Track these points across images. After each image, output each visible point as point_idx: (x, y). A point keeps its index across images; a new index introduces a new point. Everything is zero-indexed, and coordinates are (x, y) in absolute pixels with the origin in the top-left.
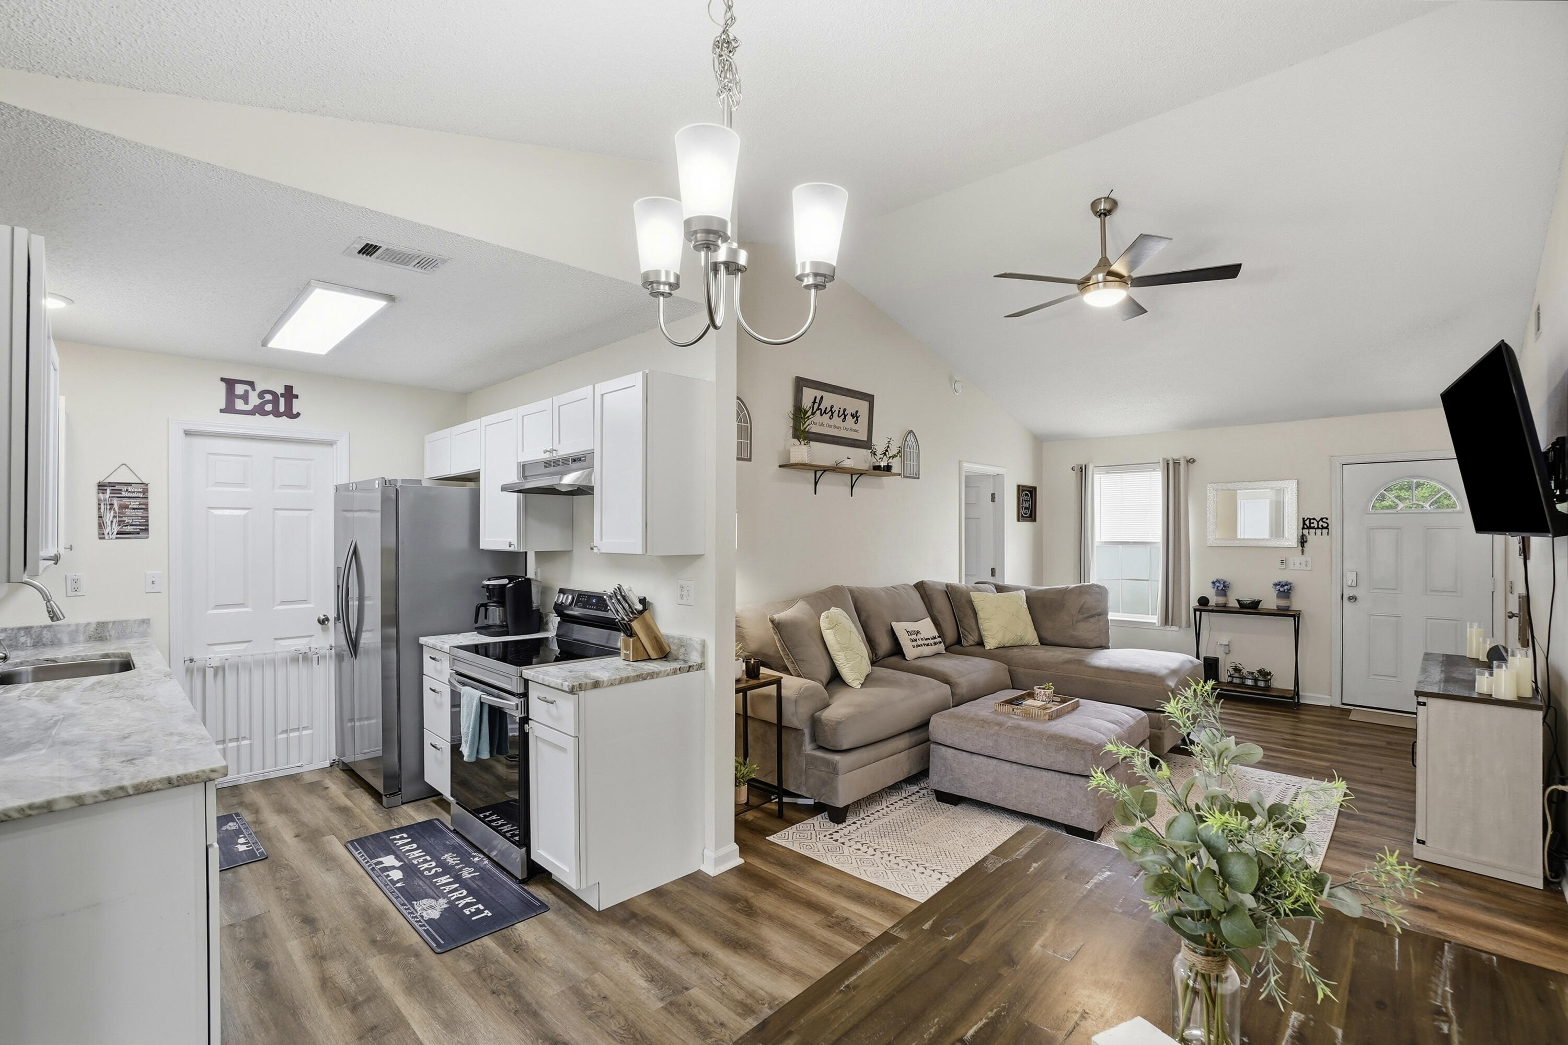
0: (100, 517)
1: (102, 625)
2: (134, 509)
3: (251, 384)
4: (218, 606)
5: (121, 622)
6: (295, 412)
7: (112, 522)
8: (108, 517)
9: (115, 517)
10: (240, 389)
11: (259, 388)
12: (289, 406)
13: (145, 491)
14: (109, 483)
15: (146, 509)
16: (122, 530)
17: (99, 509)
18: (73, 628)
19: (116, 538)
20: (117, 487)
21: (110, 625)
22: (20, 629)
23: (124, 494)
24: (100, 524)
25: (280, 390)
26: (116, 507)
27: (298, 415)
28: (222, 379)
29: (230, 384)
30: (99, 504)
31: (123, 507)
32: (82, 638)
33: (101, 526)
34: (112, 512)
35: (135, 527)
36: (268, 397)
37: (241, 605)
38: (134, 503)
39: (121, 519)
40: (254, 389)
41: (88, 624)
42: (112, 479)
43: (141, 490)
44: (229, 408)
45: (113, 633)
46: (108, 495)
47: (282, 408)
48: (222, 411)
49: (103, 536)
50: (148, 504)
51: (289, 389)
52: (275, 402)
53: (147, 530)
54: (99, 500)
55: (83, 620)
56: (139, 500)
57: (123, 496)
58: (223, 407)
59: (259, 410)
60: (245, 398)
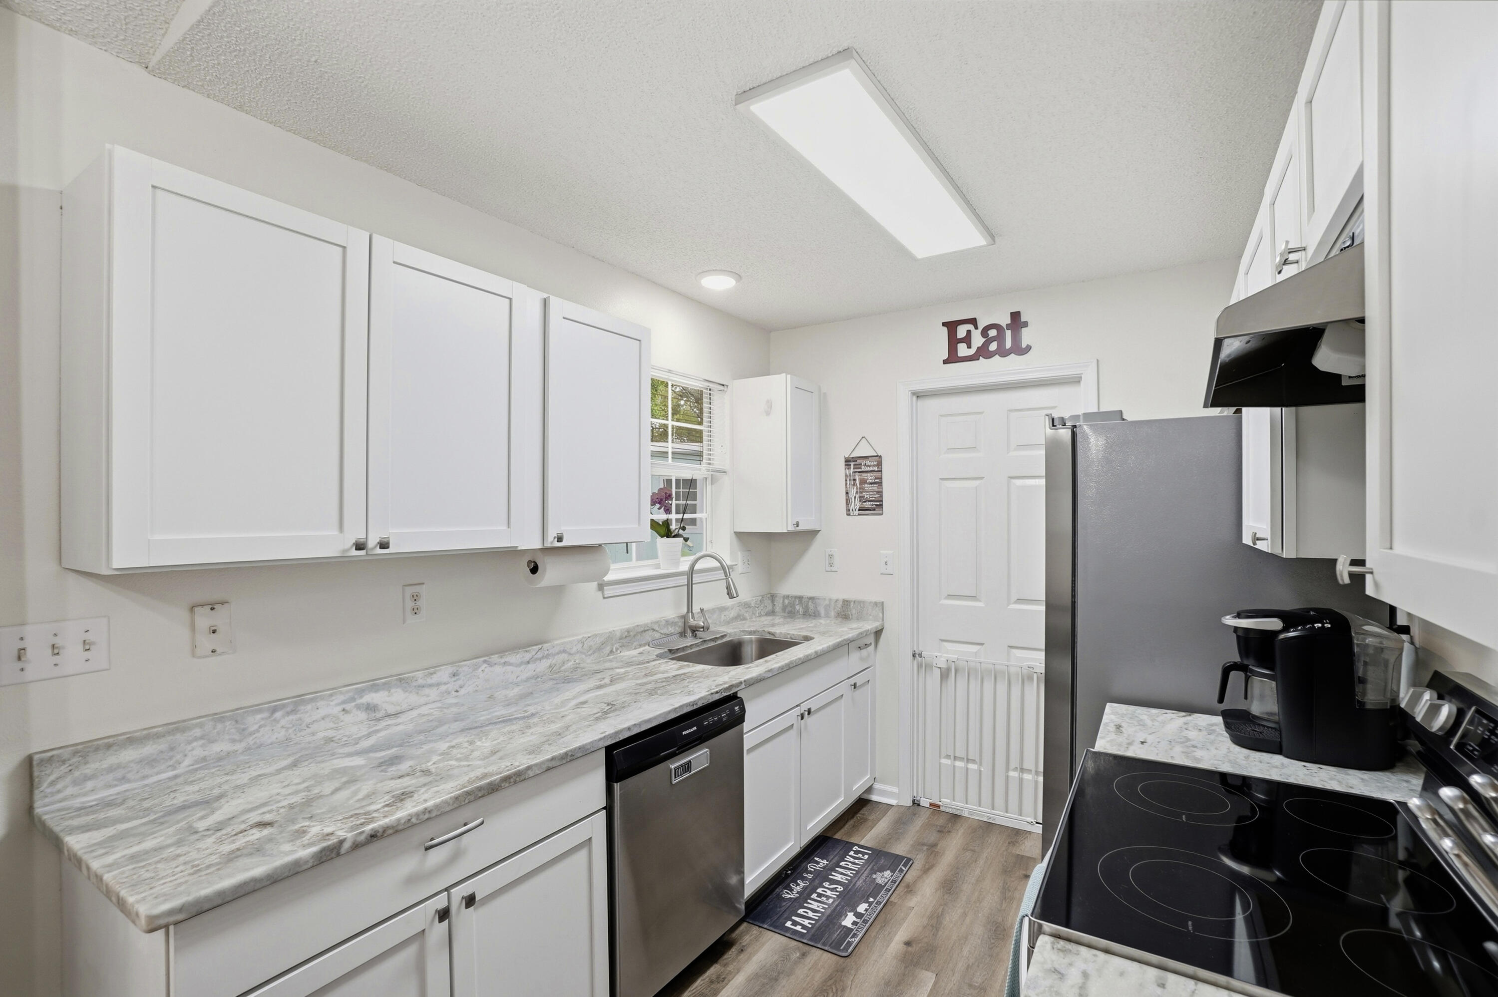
0: (847, 493)
1: (846, 603)
2: (871, 484)
3: (973, 322)
4: (950, 596)
5: (860, 602)
6: (1024, 346)
7: (855, 497)
8: (853, 492)
9: (857, 493)
10: (961, 332)
11: (981, 326)
12: (1016, 339)
13: (879, 464)
14: (853, 458)
15: (880, 484)
16: (863, 506)
17: (846, 484)
18: (827, 602)
19: (859, 515)
20: (859, 461)
21: (852, 603)
22: (796, 597)
23: (864, 468)
24: (847, 500)
25: (1004, 320)
26: (858, 482)
27: (1029, 348)
28: (944, 324)
29: (952, 326)
30: (846, 480)
31: (863, 482)
32: (833, 614)
33: (848, 502)
34: (855, 487)
35: (871, 503)
36: (993, 333)
37: (973, 598)
38: (870, 478)
39: (861, 495)
40: (976, 328)
41: (837, 601)
42: (854, 455)
43: (875, 463)
44: (953, 358)
45: (854, 611)
46: (852, 470)
47: (1008, 344)
48: (945, 362)
49: (848, 513)
50: (882, 478)
51: (1015, 316)
52: (1000, 338)
53: (881, 505)
54: (846, 476)
55: (835, 596)
56: (875, 474)
57: (862, 470)
58: (946, 356)
59: (983, 353)
60: (967, 340)
